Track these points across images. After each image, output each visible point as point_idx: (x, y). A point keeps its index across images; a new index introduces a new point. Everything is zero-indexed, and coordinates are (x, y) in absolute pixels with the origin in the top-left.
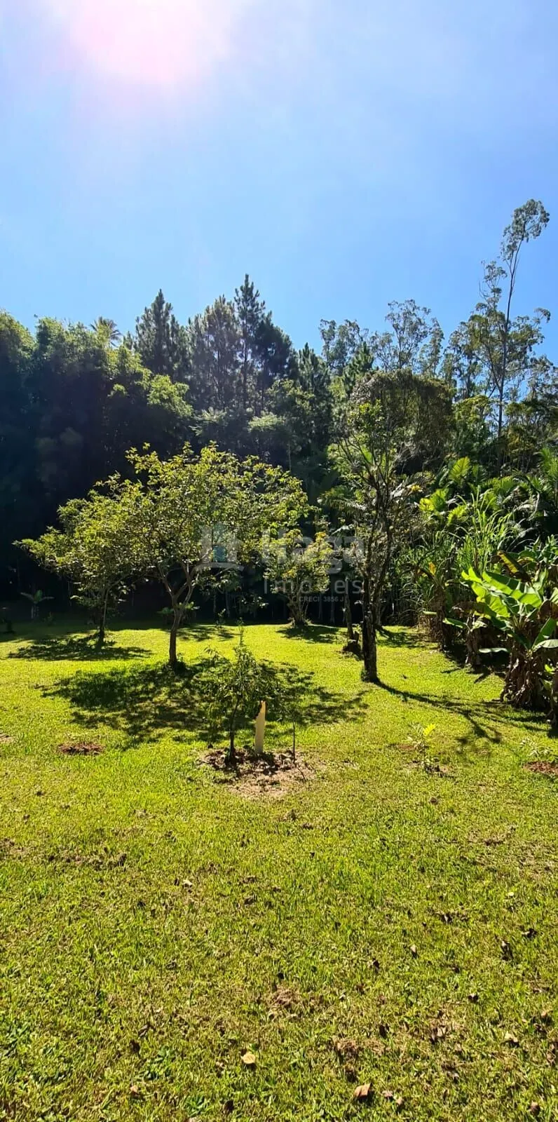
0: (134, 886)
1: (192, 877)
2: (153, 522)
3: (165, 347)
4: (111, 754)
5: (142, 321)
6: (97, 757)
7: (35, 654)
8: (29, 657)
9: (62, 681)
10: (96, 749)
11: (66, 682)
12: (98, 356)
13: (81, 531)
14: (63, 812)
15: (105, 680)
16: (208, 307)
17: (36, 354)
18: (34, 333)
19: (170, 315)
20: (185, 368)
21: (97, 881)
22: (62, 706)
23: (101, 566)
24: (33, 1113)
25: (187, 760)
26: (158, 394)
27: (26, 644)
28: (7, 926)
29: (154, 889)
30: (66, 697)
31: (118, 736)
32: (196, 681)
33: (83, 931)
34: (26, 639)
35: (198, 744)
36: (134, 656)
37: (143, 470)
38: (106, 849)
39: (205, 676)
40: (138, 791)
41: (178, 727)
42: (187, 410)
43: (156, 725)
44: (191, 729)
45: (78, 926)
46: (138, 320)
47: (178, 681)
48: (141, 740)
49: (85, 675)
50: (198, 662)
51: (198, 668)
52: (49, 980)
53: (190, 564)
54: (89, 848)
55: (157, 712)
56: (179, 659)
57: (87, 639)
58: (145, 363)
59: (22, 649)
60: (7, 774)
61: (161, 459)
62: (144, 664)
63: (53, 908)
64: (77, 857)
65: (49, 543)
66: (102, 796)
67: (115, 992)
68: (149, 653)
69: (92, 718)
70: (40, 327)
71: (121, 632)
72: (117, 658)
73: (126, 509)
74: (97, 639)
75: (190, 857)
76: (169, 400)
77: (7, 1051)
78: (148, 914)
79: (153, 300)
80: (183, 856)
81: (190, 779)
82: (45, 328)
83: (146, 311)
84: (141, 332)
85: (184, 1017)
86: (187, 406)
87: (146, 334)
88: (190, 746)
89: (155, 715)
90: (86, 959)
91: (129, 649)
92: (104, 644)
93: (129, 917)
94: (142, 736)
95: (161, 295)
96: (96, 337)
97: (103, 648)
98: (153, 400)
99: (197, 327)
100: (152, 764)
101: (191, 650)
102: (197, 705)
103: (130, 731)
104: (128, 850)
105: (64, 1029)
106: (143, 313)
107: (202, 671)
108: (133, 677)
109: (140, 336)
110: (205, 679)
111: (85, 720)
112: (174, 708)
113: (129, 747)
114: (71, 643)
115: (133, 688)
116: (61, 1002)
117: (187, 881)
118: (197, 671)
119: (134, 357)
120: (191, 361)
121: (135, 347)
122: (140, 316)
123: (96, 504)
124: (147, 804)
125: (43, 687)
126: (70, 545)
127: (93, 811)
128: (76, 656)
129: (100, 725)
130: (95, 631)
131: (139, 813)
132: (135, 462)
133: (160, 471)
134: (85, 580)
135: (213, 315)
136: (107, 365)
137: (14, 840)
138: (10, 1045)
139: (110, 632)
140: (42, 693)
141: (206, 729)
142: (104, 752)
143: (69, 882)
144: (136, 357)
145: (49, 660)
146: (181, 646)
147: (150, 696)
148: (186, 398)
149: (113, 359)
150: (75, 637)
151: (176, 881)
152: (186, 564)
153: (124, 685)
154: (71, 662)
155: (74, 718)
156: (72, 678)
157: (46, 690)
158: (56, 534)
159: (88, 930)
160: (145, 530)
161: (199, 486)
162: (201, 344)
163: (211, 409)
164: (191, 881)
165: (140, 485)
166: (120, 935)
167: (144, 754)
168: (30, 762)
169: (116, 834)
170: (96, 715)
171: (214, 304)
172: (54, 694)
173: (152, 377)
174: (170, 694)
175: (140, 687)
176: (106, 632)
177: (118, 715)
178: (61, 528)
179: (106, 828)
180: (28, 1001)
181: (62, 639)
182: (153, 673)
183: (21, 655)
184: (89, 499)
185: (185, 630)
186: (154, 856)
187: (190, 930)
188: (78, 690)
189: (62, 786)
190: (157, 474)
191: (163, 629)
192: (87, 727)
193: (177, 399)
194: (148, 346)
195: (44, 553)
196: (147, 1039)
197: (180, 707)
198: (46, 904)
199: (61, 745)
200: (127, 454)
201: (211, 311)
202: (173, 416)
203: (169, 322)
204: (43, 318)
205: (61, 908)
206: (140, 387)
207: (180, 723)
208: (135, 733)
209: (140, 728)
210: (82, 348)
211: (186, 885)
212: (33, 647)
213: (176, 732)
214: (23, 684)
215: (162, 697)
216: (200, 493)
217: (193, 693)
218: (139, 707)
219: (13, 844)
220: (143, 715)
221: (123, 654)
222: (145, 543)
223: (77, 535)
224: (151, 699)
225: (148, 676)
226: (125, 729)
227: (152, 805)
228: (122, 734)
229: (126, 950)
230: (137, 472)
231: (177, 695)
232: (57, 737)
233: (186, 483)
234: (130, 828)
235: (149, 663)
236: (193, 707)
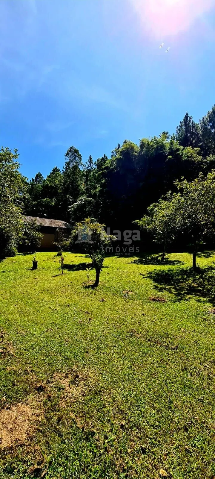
0: (182, 360)
1: (208, 363)
2: (185, 208)
3: (189, 135)
4: (169, 303)
5: (179, 128)
6: (164, 304)
7: (140, 262)
8: (137, 263)
9: (149, 273)
10: (163, 300)
11: (151, 273)
12: (162, 147)
13: (156, 215)
14: (152, 323)
15: (166, 273)
16: (209, 111)
17: (140, 153)
18: (139, 146)
19: (191, 121)
20: (199, 141)
21: (166, 354)
22: (150, 282)
23: (164, 228)
24: (147, 436)
25: (203, 310)
26: (186, 155)
27: (136, 258)
28: (135, 361)
29: (190, 364)
30: (151, 279)
31: (172, 296)
32: (205, 276)
33: (162, 372)
34: (137, 256)
35: (207, 304)
36: (177, 264)
37: (181, 188)
38: (169, 342)
39: (210, 274)
40: (181, 320)
41: (197, 295)
42: (200, 158)
43: (188, 294)
44: (204, 297)
45: (161, 370)
46: (177, 127)
47: (197, 275)
48: (181, 299)
49: (158, 271)
50: (206, 268)
51: (206, 270)
52: (150, 387)
53: (202, 224)
54: (163, 340)
55: (188, 288)
56: (197, 266)
57: (158, 257)
58: (180, 144)
59: (135, 260)
60: (132, 305)
61: (188, 182)
62: (181, 267)
63: (150, 360)
64: (158, 342)
65: (144, 221)
66: (167, 320)
67: (176, 402)
68: (183, 263)
69: (161, 288)
70: (141, 143)
71: (171, 254)
72: (170, 264)
73: (173, 204)
74: (162, 257)
75: (207, 354)
76: (191, 156)
77: (137, 408)
78: (189, 374)
79: (184, 117)
80: (204, 353)
81: (205, 319)
82: (143, 142)
83: (181, 123)
84: (178, 132)
85: (209, 426)
86: (199, 157)
87: (181, 132)
88: (204, 305)
89: (187, 289)
90: (164, 384)
91: (175, 261)
92: (165, 259)
93: (180, 372)
94: (182, 297)
95: (187, 114)
96: (161, 140)
97: (164, 260)
98: (184, 158)
99: (204, 122)
100: (187, 310)
101: (202, 262)
102: (206, 286)
103: (177, 295)
104: (178, 344)
105: (157, 408)
106: (180, 124)
107: (208, 271)
108: (177, 272)
109: (178, 134)
110: (210, 275)
111: (159, 288)
112: (196, 287)
113: (176, 301)
114: (152, 258)
115: (177, 277)
116: (155, 397)
117: (206, 365)
118: (206, 271)
119: (176, 142)
120: (201, 137)
121: (176, 139)
122: (178, 126)
123: (162, 204)
124: (185, 327)
125: (143, 275)
126: (152, 221)
127: (164, 325)
128: (154, 263)
129: (165, 291)
130: (161, 253)
131: (182, 329)
132: (178, 185)
133: (188, 187)
134: (158, 234)
135: (211, 114)
136: (165, 149)
137: (136, 330)
138: (138, 406)
139: (167, 254)
140: (143, 277)
141: (212, 298)
142: (166, 302)
143: (156, 351)
144: (177, 143)
145: (145, 264)
146: (198, 260)
147: (185, 281)
148: (199, 154)
149: (168, 146)
150: (153, 256)
151: (201, 363)
152: (200, 225)
153: (173, 276)
154: (152, 266)
155: (154, 287)
156: (153, 272)
157: (144, 276)
158: (147, 217)
159: (165, 373)
160: (182, 212)
161: (207, 190)
162: (206, 129)
163: (211, 155)
164: (208, 365)
165: (179, 194)
166: (177, 379)
167: (183, 305)
168: (139, 302)
169: (173, 336)
170: (163, 287)
171: (212, 109)
172: (146, 277)
173: (183, 149)
174: (193, 281)
175: (180, 277)
176: (165, 254)
177: (171, 288)
178: (148, 214)
179: (169, 333)
180: (143, 392)
181: (148, 257)
182: (186, 271)
183: (135, 262)
184: (159, 202)
185: (199, 253)
186: (190, 349)
187: (209, 387)
188: (155, 277)
189: (151, 313)
190: (187, 188)
191: (189, 252)
192: (159, 291)
193: (194, 155)
194: (182, 137)
195: (143, 225)
196: (191, 428)
197: (198, 287)
198: (148, 357)
199: (150, 297)
200: (174, 183)
201: (210, 113)
202: (193, 162)
203: (191, 124)
204: (141, 139)
205: (153, 360)
206: (179, 154)
207: (199, 294)
208: (179, 296)
209: (181, 294)
210: (156, 146)
211: (206, 366)
212: (139, 260)
213: (197, 298)
214: (136, 273)
215: (190, 282)
216: (207, 193)
217: (204, 281)
218: (180, 285)
219: (135, 331)
220: (182, 289)
221: (172, 263)
222: (181, 217)
223: (154, 217)
224: (185, 282)
225: (183, 272)
226: (174, 294)
227: (188, 327)
228: (174, 296)
229: (180, 386)
230: (178, 189)
231: (197, 281)
232: (148, 294)
233: (201, 190)
234: (179, 335)
235: (184, 267)
236: (204, 287)
